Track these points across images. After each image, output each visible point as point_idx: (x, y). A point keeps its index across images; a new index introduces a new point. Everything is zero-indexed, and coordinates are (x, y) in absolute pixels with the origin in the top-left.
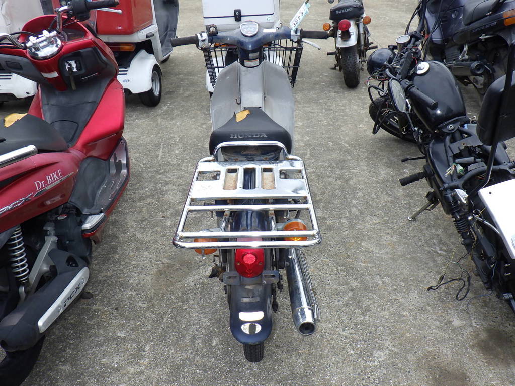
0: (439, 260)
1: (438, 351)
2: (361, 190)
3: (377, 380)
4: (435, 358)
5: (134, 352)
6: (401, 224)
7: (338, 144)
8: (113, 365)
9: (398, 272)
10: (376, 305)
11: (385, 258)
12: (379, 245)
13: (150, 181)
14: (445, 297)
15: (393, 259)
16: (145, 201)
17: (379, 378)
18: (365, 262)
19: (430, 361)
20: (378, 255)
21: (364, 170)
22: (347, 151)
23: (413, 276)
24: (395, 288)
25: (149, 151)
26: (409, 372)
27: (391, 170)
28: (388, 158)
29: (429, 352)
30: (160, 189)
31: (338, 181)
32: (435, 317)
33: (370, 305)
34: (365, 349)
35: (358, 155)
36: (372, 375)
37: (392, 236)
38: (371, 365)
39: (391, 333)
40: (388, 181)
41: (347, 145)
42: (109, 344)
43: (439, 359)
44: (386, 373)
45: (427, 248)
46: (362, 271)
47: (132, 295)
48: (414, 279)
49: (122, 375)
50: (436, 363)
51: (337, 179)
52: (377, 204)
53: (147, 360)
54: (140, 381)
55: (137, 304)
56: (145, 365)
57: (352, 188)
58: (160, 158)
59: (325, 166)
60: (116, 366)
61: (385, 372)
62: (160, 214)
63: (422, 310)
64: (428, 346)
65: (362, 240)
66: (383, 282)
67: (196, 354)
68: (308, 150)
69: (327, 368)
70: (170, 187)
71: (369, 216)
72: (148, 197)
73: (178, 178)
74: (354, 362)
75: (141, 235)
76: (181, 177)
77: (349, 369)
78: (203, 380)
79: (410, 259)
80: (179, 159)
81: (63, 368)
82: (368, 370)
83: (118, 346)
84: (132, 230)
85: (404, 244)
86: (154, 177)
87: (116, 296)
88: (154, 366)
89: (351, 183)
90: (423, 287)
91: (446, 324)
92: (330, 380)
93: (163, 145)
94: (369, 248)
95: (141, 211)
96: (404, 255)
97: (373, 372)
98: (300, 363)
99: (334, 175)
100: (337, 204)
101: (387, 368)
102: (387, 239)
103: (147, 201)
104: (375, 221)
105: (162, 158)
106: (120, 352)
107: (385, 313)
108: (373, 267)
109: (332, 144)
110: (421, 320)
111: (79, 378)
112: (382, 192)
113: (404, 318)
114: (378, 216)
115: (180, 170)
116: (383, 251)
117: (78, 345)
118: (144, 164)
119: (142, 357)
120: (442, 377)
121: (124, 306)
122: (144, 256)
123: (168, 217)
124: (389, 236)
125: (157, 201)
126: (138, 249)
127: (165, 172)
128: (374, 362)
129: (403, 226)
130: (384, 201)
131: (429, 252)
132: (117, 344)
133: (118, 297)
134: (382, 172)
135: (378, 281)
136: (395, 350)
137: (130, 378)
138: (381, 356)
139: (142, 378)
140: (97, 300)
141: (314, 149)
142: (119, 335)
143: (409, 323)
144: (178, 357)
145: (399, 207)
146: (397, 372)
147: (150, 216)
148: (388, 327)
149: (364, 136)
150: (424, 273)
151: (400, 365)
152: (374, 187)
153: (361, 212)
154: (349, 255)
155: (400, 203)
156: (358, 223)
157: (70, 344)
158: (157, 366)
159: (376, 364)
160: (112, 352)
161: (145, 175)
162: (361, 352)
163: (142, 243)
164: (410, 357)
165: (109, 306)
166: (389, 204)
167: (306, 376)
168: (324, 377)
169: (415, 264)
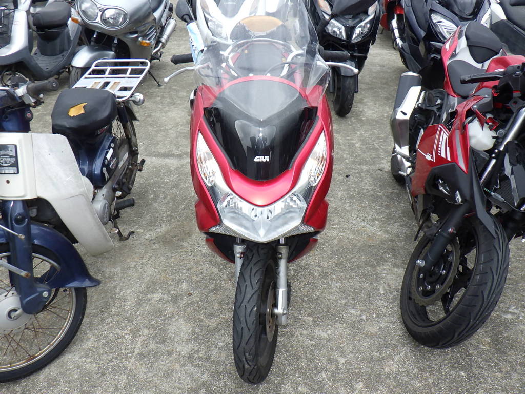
147: (207, 296)
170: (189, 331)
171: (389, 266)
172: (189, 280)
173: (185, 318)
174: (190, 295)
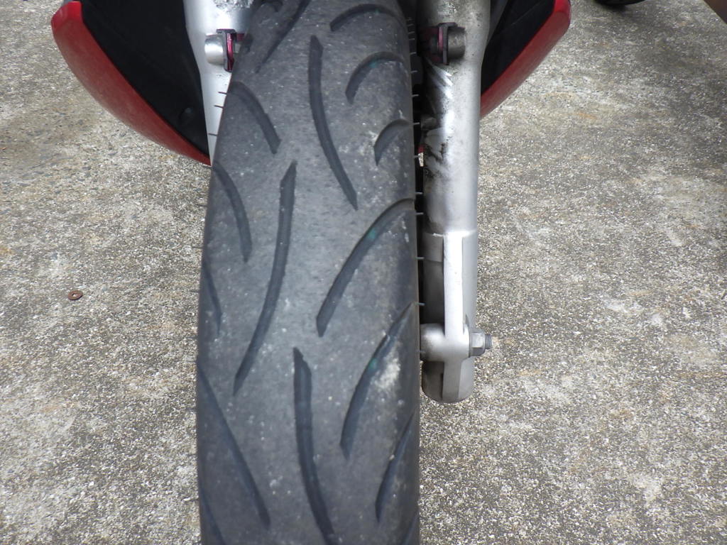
170: (63, 431)
171: (664, 174)
172: (73, 250)
173: (52, 379)
174: (76, 296)
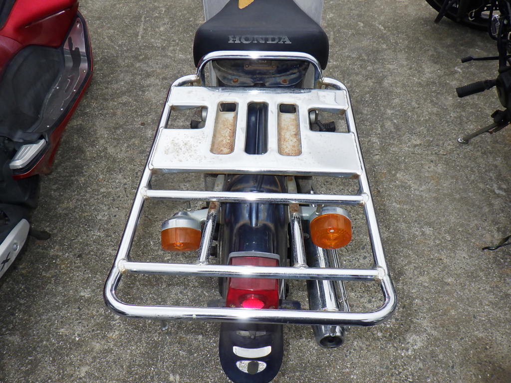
0: (497, 203)
1: (490, 338)
2: (398, 95)
3: (411, 377)
4: (486, 349)
5: (100, 320)
6: (449, 147)
7: (371, 26)
8: (73, 337)
9: (443, 219)
10: (412, 266)
11: (426, 197)
12: (420, 179)
13: (127, 72)
14: (502, 259)
15: (437, 199)
16: (120, 99)
17: (412, 374)
18: (400, 203)
19: (480, 353)
20: (417, 193)
21: (402, 66)
22: (382, 37)
23: (462, 225)
24: (438, 242)
25: (127, 26)
26: (453, 367)
27: (438, 66)
28: (435, 49)
29: (479, 339)
30: (140, 84)
31: (369, 81)
32: (488, 289)
33: (405, 266)
34: (396, 330)
35: (396, 43)
36: (404, 370)
37: (436, 165)
38: (403, 354)
39: (430, 309)
40: (434, 83)
41: (382, 28)
42: (68, 307)
43: (491, 350)
44: (422, 367)
45: (481, 186)
46: (396, 216)
47: (99, 236)
48: (462, 231)
49: (85, 353)
50: (487, 356)
51: (367, 77)
52: (418, 116)
53: (117, 333)
54: (108, 362)
55: (106, 250)
56: (114, 340)
57: (386, 92)
58: (140, 37)
59: (353, 58)
60: (77, 339)
61: (421, 365)
62: (139, 120)
63: (472, 276)
64: (478, 330)
65: (397, 170)
66: (423, 234)
67: (179, 327)
68: (332, 33)
69: (346, 356)
70: (152, 80)
71: (407, 135)
72: (123, 93)
73: (162, 68)
74: (382, 349)
75: (113, 150)
76: (167, 67)
77: (374, 360)
78: (187, 365)
79: (459, 201)
80: (165, 40)
81: (10, 338)
82: (399, 362)
83: (80, 310)
84: (102, 142)
85: (452, 177)
86: (133, 65)
87: (79, 238)
88: (125, 343)
89: (386, 83)
90: (474, 243)
91: (502, 298)
92: (349, 374)
93: (145, 18)
94: (407, 181)
95: (114, 114)
96: (450, 195)
97: (405, 365)
98: (311, 347)
99: (364, 72)
100: (367, 115)
101: (424, 361)
102: (429, 170)
103: (122, 100)
104: (415, 143)
105: (142, 37)
106: (83, 319)
107: (424, 279)
108: (409, 211)
109: (362, 25)
110: (470, 291)
111: (30, 354)
112: (425, 100)
113: (448, 288)
114: (419, 135)
115: (166, 56)
116: (424, 187)
117: (30, 306)
118: (120, 46)
119: (111, 328)
120: (495, 376)
121: (89, 252)
122: (117, 181)
123: (149, 124)
124: (432, 165)
125: (136, 100)
126: (110, 170)
127: (146, 58)
128: (407, 350)
129: (452, 151)
130: (427, 113)
131: (484, 191)
132: (79, 308)
133: (81, 238)
134: (427, 70)
135: (417, 231)
136: (435, 333)
137: (94, 358)
138: (416, 341)
139: (110, 358)
140: (55, 242)
141: (339, 31)
142: (82, 294)
143: (455, 294)
144: (156, 331)
145: (447, 122)
146: (436, 366)
147: (126, 122)
148: (427, 299)
149: (405, 14)
150: (476, 222)
151: (441, 357)
152: (415, 92)
153: (398, 128)
154: (379, 191)
155: (448, 117)
156: (393, 144)
157: (21, 304)
158: (129, 342)
159: (410, 353)
160: (73, 319)
161: (120, 61)
162: (390, 335)
163: (114, 161)
164: (454, 345)
165: (71, 252)
166: (434, 117)
167: (319, 367)
168: (343, 369)
169: (465, 207)
